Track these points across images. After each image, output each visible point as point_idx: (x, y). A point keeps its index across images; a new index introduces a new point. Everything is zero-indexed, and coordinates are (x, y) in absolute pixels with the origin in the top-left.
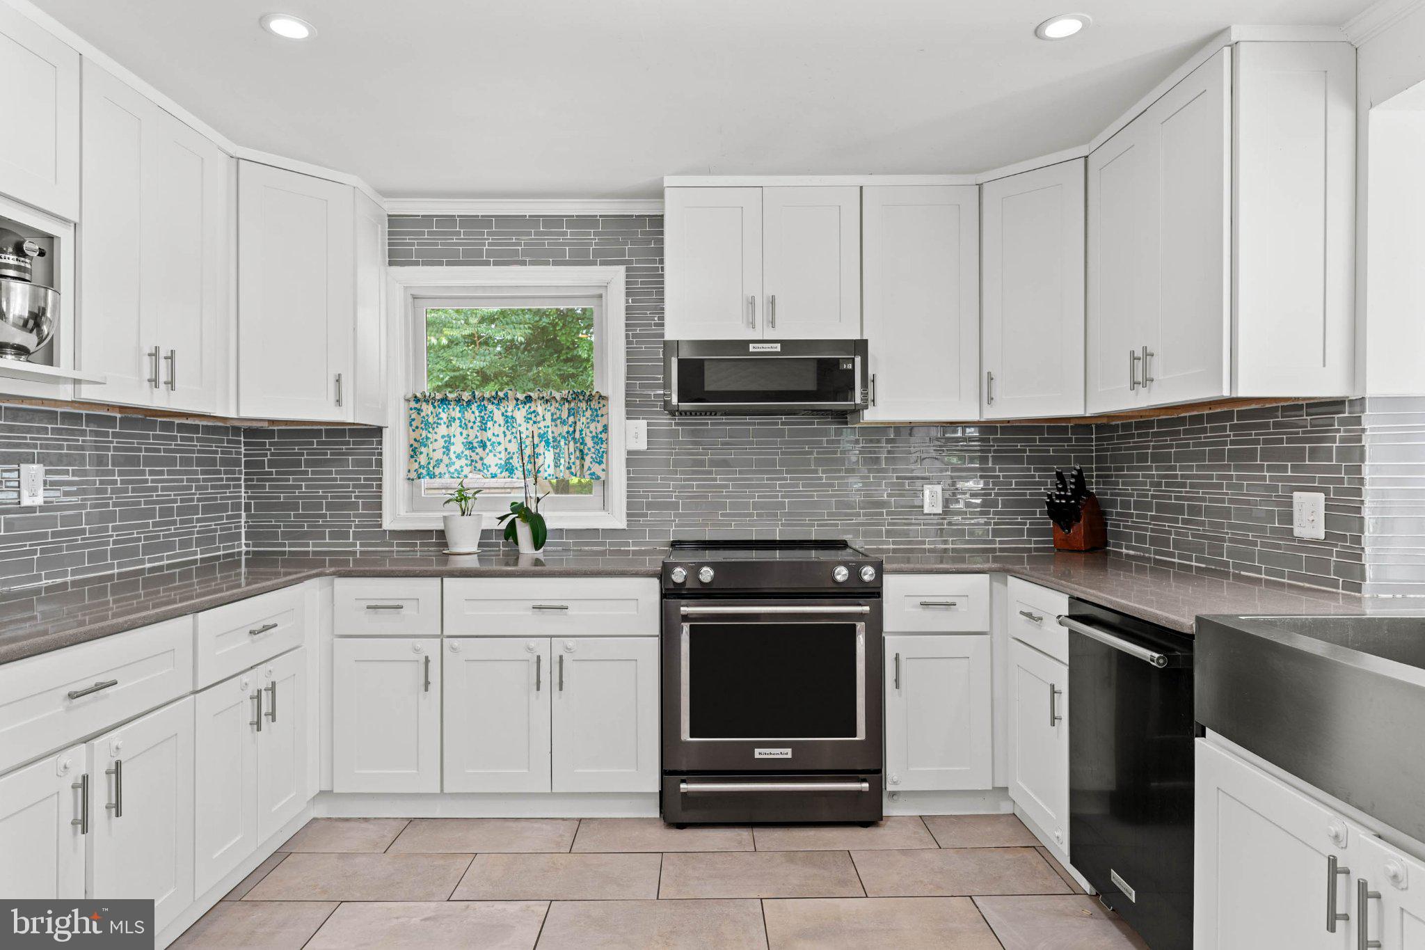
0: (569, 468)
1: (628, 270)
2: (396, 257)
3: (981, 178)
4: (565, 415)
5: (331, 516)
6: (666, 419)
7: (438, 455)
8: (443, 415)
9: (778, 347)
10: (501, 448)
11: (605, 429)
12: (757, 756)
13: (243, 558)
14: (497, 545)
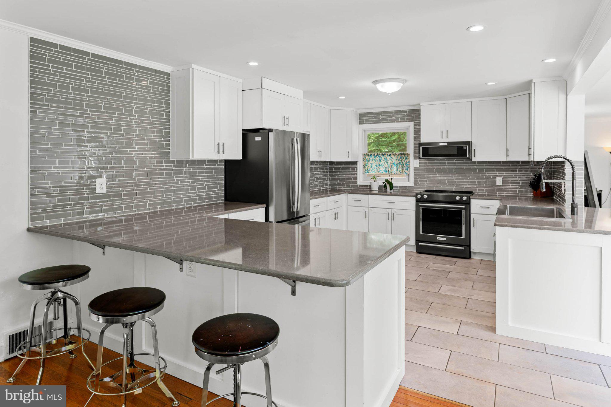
0: (400, 171)
1: (414, 123)
2: (361, 122)
3: (506, 97)
4: (399, 158)
5: (347, 181)
7: (370, 168)
8: (371, 158)
9: (447, 144)
10: (384, 166)
11: (409, 162)
12: (438, 239)
13: (329, 190)
14: (383, 189)
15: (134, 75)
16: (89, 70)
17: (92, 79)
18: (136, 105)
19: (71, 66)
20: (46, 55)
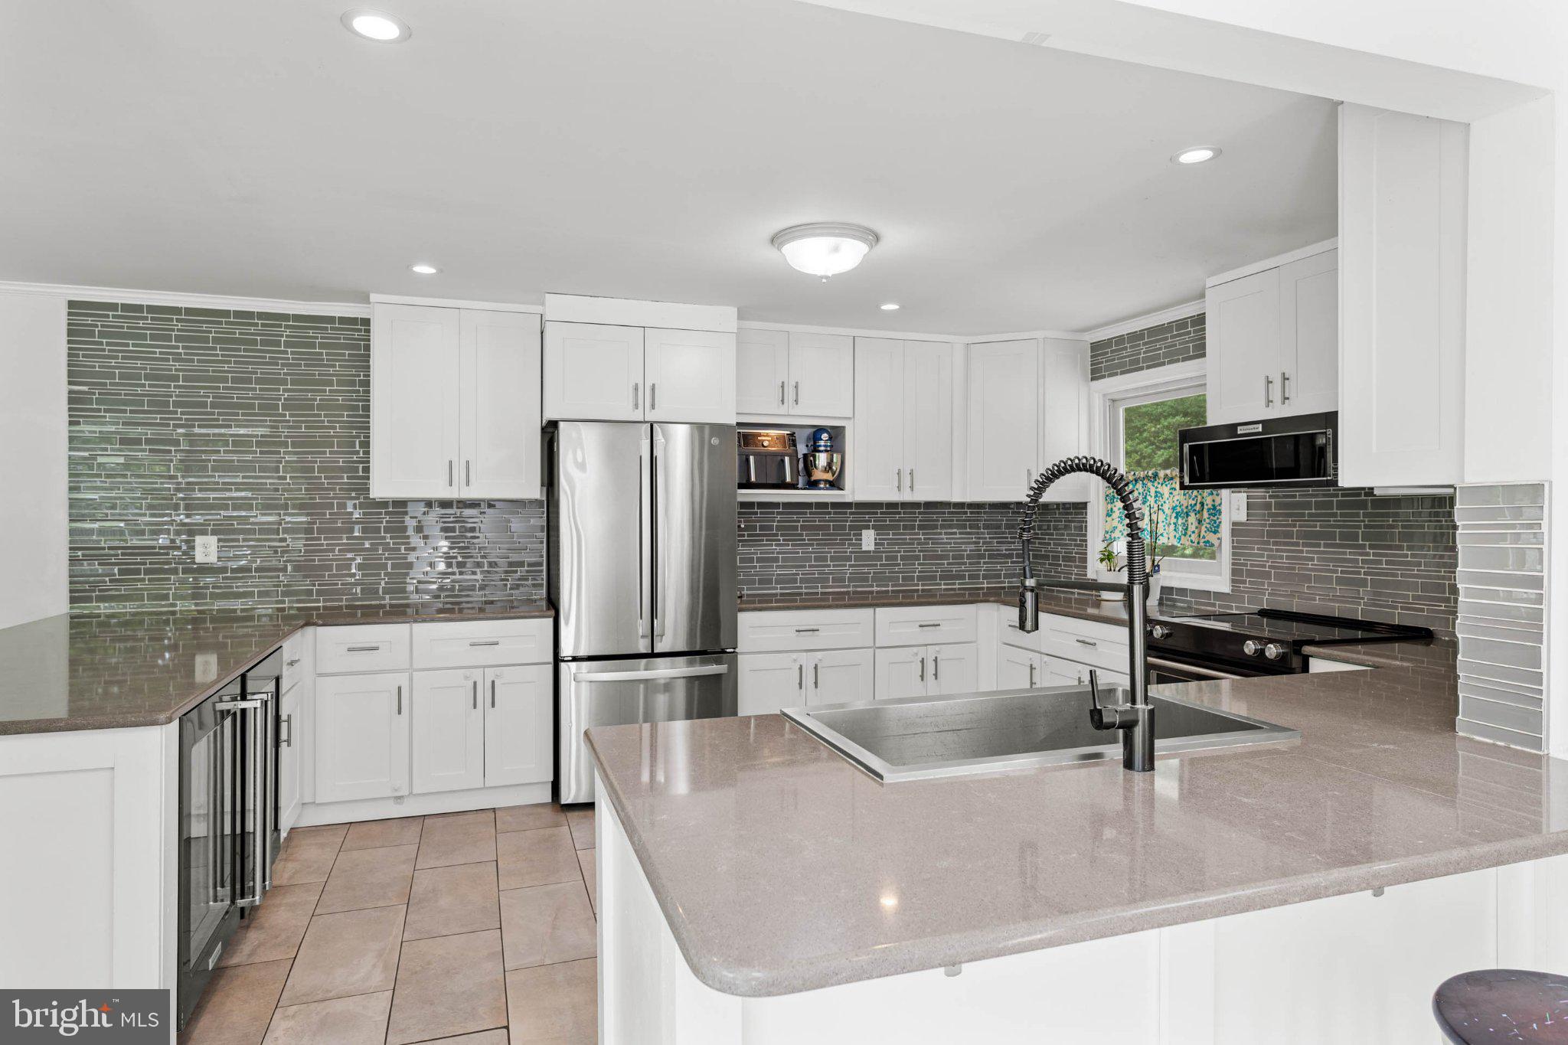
2: (1096, 374)
6: (1262, 492)
9: (1259, 427)
11: (1222, 501)
15: (282, 336)
16: (178, 339)
17: (185, 354)
18: (286, 394)
19: (144, 337)
20: (97, 326)
